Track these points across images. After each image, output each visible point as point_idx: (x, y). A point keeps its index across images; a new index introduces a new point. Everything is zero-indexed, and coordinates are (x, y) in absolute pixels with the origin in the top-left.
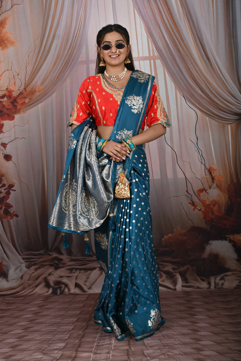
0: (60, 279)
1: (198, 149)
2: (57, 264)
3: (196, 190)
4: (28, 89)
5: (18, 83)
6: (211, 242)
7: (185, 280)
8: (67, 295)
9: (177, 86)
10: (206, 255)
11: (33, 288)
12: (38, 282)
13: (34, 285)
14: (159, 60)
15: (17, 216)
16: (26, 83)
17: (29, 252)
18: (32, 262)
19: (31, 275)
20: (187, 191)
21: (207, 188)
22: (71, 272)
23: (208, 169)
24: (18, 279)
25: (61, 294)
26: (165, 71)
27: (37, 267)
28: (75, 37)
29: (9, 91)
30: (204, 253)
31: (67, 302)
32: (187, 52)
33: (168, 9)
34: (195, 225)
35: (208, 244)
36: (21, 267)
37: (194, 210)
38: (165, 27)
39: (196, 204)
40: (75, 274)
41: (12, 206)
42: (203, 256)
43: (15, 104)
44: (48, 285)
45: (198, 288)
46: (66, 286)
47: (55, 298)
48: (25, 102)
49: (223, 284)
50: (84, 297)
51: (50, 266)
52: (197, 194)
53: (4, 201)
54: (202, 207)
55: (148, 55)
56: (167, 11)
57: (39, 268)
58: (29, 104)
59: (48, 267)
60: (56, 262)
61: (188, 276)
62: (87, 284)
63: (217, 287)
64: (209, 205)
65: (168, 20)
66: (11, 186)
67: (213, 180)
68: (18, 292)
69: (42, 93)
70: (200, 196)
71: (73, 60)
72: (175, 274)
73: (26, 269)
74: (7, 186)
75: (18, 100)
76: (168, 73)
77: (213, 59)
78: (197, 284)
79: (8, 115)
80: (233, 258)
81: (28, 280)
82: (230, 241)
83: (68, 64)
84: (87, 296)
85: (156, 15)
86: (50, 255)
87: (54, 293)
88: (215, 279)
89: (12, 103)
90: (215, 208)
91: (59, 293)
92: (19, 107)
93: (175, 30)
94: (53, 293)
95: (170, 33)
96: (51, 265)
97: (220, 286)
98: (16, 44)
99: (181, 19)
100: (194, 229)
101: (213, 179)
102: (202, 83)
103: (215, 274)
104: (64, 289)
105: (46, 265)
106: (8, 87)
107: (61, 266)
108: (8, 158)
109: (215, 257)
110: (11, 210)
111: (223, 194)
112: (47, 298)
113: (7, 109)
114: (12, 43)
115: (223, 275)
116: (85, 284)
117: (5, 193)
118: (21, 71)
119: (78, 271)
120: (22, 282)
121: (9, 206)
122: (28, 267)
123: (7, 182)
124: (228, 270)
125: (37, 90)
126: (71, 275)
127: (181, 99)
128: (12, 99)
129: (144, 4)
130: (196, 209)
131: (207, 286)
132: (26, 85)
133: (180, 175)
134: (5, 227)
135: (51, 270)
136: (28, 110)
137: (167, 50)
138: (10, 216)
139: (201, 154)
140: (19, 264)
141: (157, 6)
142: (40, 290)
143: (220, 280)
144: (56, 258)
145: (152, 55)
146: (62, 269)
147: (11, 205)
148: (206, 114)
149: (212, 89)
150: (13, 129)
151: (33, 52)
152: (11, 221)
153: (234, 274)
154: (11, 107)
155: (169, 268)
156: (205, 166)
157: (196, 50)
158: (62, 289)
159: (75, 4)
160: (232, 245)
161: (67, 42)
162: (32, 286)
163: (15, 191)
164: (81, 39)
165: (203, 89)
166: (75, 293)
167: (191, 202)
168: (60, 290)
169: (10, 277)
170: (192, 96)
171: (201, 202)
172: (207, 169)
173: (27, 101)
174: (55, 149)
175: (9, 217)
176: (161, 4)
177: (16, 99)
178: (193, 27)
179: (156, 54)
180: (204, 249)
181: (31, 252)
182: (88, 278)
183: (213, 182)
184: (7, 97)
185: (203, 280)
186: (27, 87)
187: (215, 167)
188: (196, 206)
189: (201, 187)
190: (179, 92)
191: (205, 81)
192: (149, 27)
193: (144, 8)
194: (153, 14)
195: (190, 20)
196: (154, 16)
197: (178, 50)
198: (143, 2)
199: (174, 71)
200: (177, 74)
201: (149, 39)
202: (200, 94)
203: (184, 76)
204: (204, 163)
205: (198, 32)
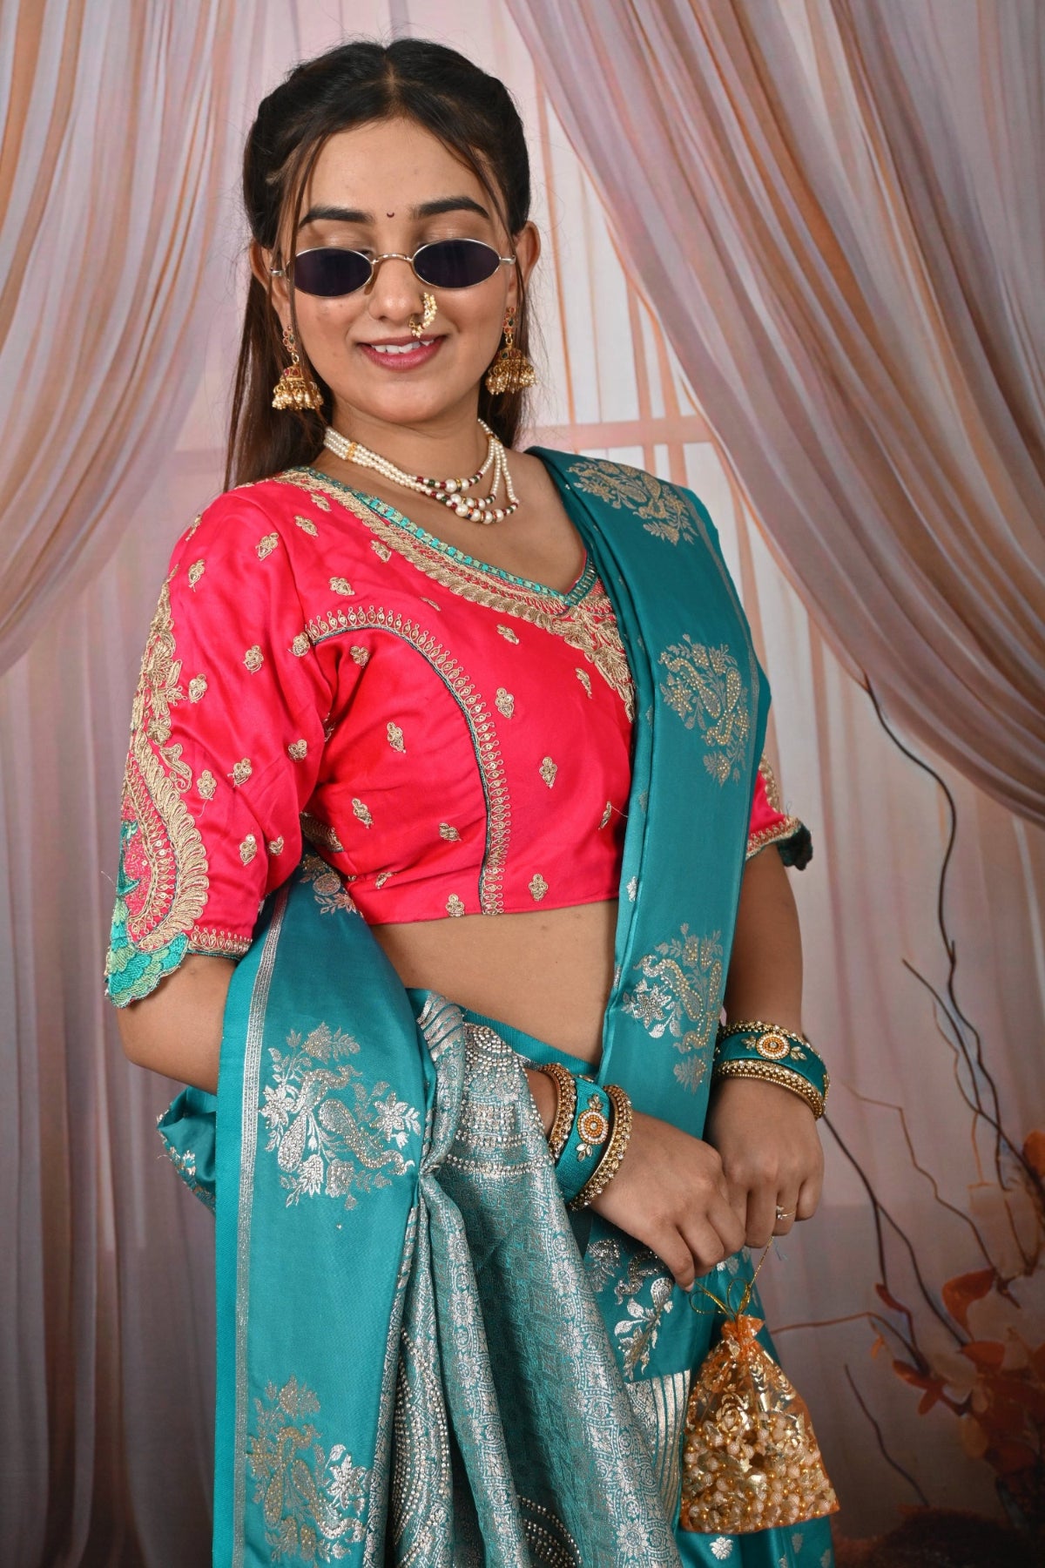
1: (957, 1020)
3: (938, 1280)
9: (822, 620)
14: (708, 449)
20: (882, 1290)
21: (1009, 1266)
23: (1019, 1146)
26: (748, 515)
28: (151, 289)
32: (891, 392)
33: (770, 103)
34: (933, 1505)
37: (926, 1406)
38: (749, 224)
39: (937, 1369)
52: (944, 1308)
54: (978, 1389)
55: (631, 413)
56: (763, 122)
64: (1023, 1373)
65: (765, 178)
70: (963, 1322)
71: (141, 440)
76: (764, 534)
83: (108, 468)
85: (685, 148)
93: (813, 251)
95: (784, 271)
99: (854, 178)
100: (928, 1529)
102: (988, 598)
127: (847, 698)
129: (608, 75)
130: (940, 1405)
133: (840, 1188)
137: (762, 379)
139: (973, 1054)
141: (696, 86)
145: (658, 410)
148: (1010, 801)
156: (1000, 1133)
157: (954, 378)
159: (151, 74)
161: (102, 327)
164: (192, 306)
165: (994, 636)
167: (906, 1358)
170: (923, 682)
171: (972, 1357)
176: (721, 76)
178: (931, 227)
179: (686, 409)
188: (941, 1382)
189: (973, 1263)
190: (839, 657)
191: (1010, 586)
192: (644, 228)
193: (608, 100)
194: (671, 141)
195: (916, 180)
196: (675, 153)
197: (836, 381)
198: (603, 59)
199: (808, 520)
200: (822, 541)
201: (641, 308)
202: (975, 670)
203: (870, 553)
204: (990, 1110)
205: (968, 262)
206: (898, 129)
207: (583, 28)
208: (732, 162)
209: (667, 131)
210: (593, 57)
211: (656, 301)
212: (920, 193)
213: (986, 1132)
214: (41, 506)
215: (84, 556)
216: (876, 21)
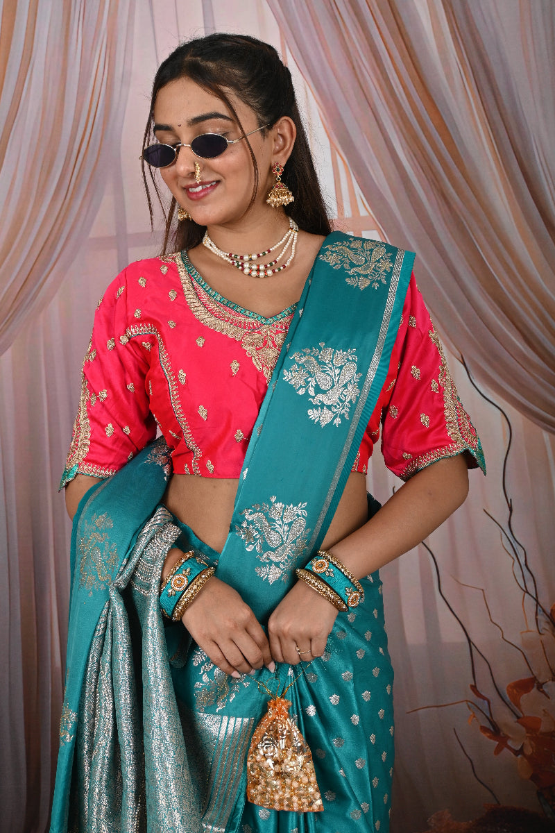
1: (513, 542)
3: (504, 685)
20: (474, 688)
21: (543, 676)
23: (549, 611)
28: (75, 152)
33: (407, 48)
37: (498, 751)
38: (396, 112)
39: (504, 731)
52: (508, 698)
54: (527, 742)
56: (403, 58)
64: (551, 734)
65: (404, 87)
70: (518, 705)
71: (71, 232)
83: (52, 247)
85: (361, 71)
93: (431, 126)
95: (415, 138)
102: (527, 313)
129: (320, 33)
130: (505, 750)
133: (451, 633)
137: (404, 196)
139: (523, 561)
141: (368, 40)
145: (348, 213)
148: (542, 423)
156: (538, 603)
157: (508, 194)
159: (74, 36)
161: (49, 172)
164: (97, 160)
165: (532, 333)
167: (487, 725)
170: (493, 358)
171: (523, 725)
172: (544, 611)
176: (380, 33)
178: (496, 111)
179: (363, 213)
188: (506, 737)
189: (523, 674)
190: (446, 344)
191: (540, 306)
192: (339, 114)
193: (320, 47)
194: (354, 68)
196: (356, 76)
197: (444, 196)
198: (316, 24)
200: (437, 283)
201: (338, 157)
202: (522, 352)
203: (464, 289)
204: (532, 592)
205: (515, 133)
206: (476, 60)
207: (306, 8)
208: (387, 79)
209: (352, 63)
210: (311, 23)
211: (346, 154)
212: (488, 93)
213: (530, 602)
214: (18, 269)
215: (41, 295)
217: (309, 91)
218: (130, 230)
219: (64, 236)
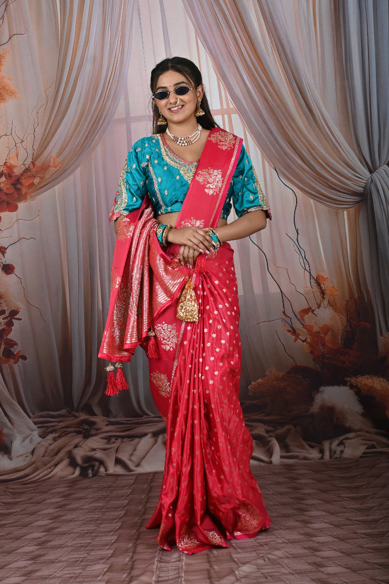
0: (91, 454)
1: (299, 247)
2: (86, 431)
3: (297, 311)
4: (38, 163)
5: (22, 154)
6: (322, 388)
7: (285, 447)
8: (103, 477)
9: (264, 154)
10: (315, 408)
11: (50, 468)
12: (57, 458)
13: (53, 463)
14: (237, 115)
15: (24, 358)
16: (35, 154)
17: (44, 413)
18: (49, 427)
19: (47, 448)
20: (284, 312)
21: (314, 307)
22: (108, 443)
23: (315, 278)
24: (27, 455)
25: (94, 476)
26: (246, 130)
27: (56, 435)
28: (108, 82)
29: (8, 167)
30: (312, 406)
31: (105, 487)
32: (278, 101)
33: (248, 36)
34: (298, 364)
35: (318, 391)
36: (31, 436)
37: (295, 340)
38: (244, 64)
39: (298, 332)
40: (115, 445)
41: (16, 344)
42: (311, 411)
43: (18, 186)
44: (73, 463)
45: (305, 458)
46: (102, 463)
47: (85, 483)
48: (33, 182)
49: (342, 452)
50: (132, 479)
51: (76, 434)
52: (299, 317)
53: (4, 336)
54: (308, 336)
55: (219, 107)
56: (247, 41)
57: (60, 437)
58: (40, 186)
59: (74, 436)
60: (86, 427)
61: (289, 441)
62: (134, 458)
63: (334, 457)
64: (318, 332)
65: (248, 53)
66: (14, 313)
67: (323, 296)
68: (26, 475)
69: (58, 169)
70: (304, 320)
71: (106, 115)
72: (270, 439)
73: (40, 439)
74: (7, 314)
75: (23, 181)
76: (250, 135)
77: (318, 111)
78: (303, 453)
79: (8, 203)
80: (357, 412)
81: (43, 457)
82: (352, 387)
83: (98, 124)
84: (134, 477)
85: (230, 47)
86: (76, 417)
87: (84, 474)
88: (331, 444)
89: (14, 185)
90: (327, 338)
91: (91, 475)
92: (24, 191)
93: (259, 69)
94: (81, 475)
95: (253, 74)
96: (78, 433)
97: (338, 455)
98: (18, 95)
99: (268, 52)
100: (297, 370)
101: (323, 293)
102: (302, 148)
103: (331, 437)
104: (99, 468)
105: (71, 432)
106: (7, 161)
107: (93, 432)
108: (8, 269)
109: (329, 411)
110: (15, 350)
111: (339, 315)
112: (73, 483)
113: (6, 194)
114: (12, 93)
115: (342, 438)
116: (130, 460)
117: (4, 324)
118: (25, 137)
119: (119, 440)
120: (33, 460)
121: (11, 344)
122: (43, 436)
123: (7, 306)
124: (349, 430)
125: (52, 164)
126: (108, 446)
127: (271, 172)
128: (14, 179)
129: (211, 31)
130: (299, 340)
131: (320, 455)
132: (34, 156)
133: (273, 289)
134: (6, 376)
135: (78, 439)
136: (39, 194)
137: (249, 99)
138: (13, 358)
139: (304, 257)
140: (28, 432)
142: (62, 470)
143: (338, 445)
144: (85, 422)
145: (225, 107)
146: (95, 438)
147: (15, 341)
148: (310, 195)
149: (317, 157)
150: (15, 225)
151: (44, 106)
152: (16, 366)
153: (358, 436)
154: (12, 190)
155: (260, 430)
156: (311, 275)
157: (292, 98)
158: (96, 468)
159: (107, 35)
160: (354, 393)
161: (96, 91)
162: (48, 466)
163: (20, 319)
164: (117, 85)
165: (304, 157)
166: (115, 473)
167: (290, 329)
168: (93, 470)
169: (14, 453)
170: (288, 168)
171: (306, 328)
172: (313, 278)
173: (36, 181)
174: (81, 254)
175: (12, 361)
176: (237, 30)
177: (19, 179)
178: (286, 64)
179: (231, 106)
180: (311, 399)
181: (47, 412)
182: (135, 450)
183: (323, 298)
184: (5, 176)
185: (312, 447)
186: (36, 160)
187: (326, 274)
188: (299, 334)
189: (306, 306)
190: (268, 162)
191: (307, 145)
192: (220, 64)
194: (226, 45)
195: (282, 53)
197: (265, 99)
198: (210, 28)
199: (260, 131)
200: (264, 136)
201: (220, 83)
202: (300, 165)
203: (275, 138)
204: (308, 269)
205: (294, 71)
206: (277, 41)
207: (206, 20)
208: (240, 50)
209: (225, 42)
210: (208, 27)
211: (224, 83)
212: (283, 56)
213: (307, 274)
214: (83, 133)
215: (93, 143)
216: (272, 18)
217: (207, 55)
218: (132, 115)
219: (103, 117)
